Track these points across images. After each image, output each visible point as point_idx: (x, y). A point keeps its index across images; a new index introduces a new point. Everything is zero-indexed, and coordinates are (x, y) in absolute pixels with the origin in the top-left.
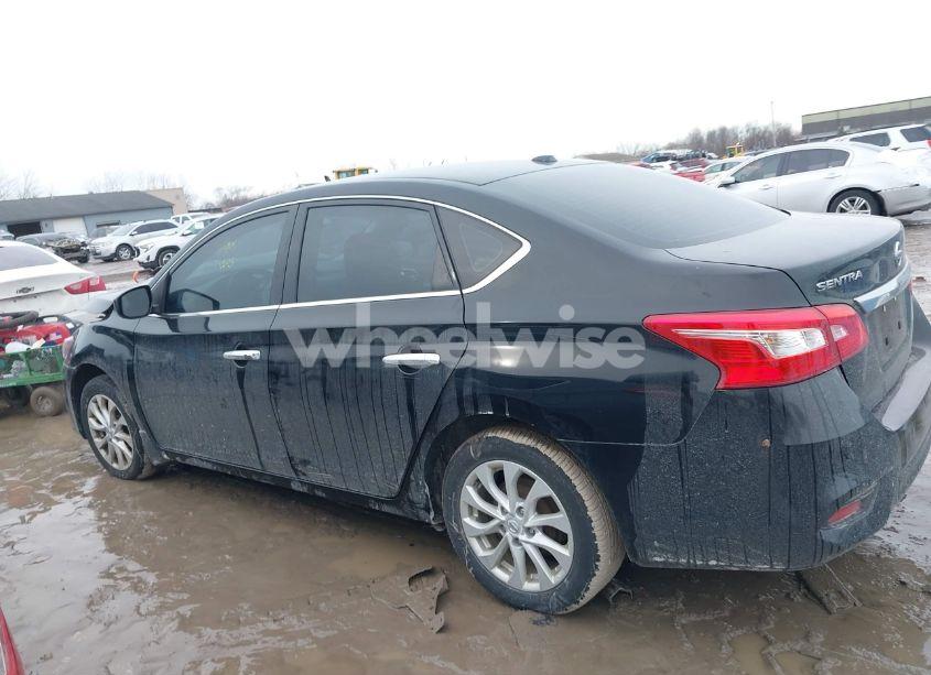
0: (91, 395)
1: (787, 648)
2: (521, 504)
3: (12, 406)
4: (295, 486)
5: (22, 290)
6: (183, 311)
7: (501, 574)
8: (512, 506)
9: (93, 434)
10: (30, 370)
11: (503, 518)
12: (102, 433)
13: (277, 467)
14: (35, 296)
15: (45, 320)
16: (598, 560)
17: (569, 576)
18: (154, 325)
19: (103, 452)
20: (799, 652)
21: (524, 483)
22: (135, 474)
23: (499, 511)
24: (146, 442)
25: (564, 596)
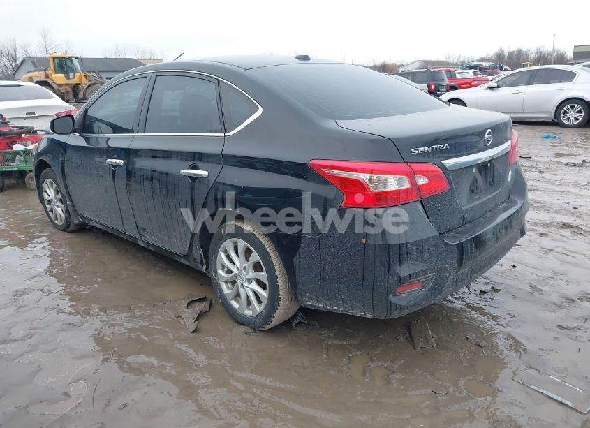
0: (45, 179)
1: (380, 365)
2: (246, 265)
3: (18, 183)
4: (140, 243)
5: (29, 113)
6: (94, 133)
7: (235, 304)
8: (241, 265)
9: (46, 202)
10: (26, 162)
11: (237, 272)
12: (50, 202)
13: (131, 232)
14: (37, 117)
15: (38, 133)
16: (280, 300)
17: (265, 308)
18: (76, 140)
19: (50, 213)
20: (386, 368)
21: (248, 252)
22: (66, 228)
23: (236, 269)
24: (70, 209)
25: (263, 319)
